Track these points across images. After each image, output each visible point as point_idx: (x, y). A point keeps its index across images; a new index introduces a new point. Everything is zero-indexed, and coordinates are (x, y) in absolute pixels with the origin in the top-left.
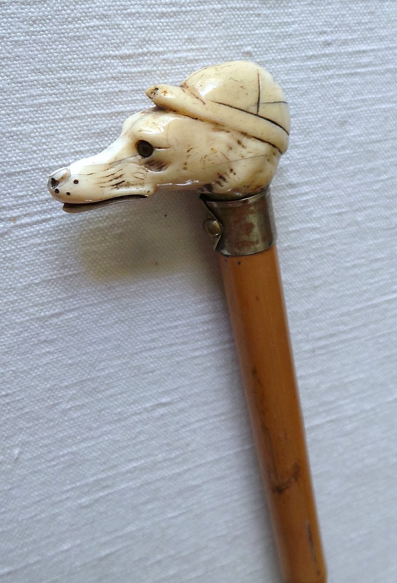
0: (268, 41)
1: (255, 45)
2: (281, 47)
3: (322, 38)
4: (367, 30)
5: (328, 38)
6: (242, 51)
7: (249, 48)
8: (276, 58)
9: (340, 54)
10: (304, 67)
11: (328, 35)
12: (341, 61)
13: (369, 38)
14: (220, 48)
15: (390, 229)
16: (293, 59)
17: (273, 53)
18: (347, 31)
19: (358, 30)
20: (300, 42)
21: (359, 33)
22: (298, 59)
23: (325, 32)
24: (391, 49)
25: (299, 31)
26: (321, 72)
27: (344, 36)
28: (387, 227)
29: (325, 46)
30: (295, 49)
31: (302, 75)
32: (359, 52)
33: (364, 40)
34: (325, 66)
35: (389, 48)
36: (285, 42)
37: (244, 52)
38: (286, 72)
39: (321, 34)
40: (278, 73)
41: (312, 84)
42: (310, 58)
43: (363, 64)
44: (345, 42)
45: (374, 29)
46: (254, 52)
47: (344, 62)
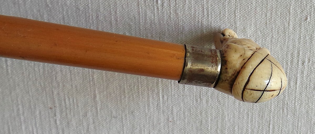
0: (310, 30)
1: (310, 23)
2: (306, 37)
3: (307, 60)
4: (307, 85)
5: (306, 63)
6: (308, 15)
7: (309, 19)
8: (302, 33)
9: (297, 70)
10: (294, 49)
11: (308, 63)
12: (294, 70)
13: (302, 86)
14: (311, 4)
15: (200, 95)
16: (299, 43)
17: (304, 32)
18: (307, 75)
19: (307, 81)
20: (307, 47)
21: (306, 81)
22: (299, 46)
23: (309, 62)
24: (295, 98)
25: (312, 47)
26: (290, 58)
27: (305, 73)
28: (202, 93)
29: (303, 61)
30: (304, 45)
31: (291, 47)
32: (297, 80)
33: (302, 83)
34: (293, 61)
35: (296, 97)
36: (309, 39)
37: (307, 17)
38: (294, 38)
39: (309, 59)
40: (294, 34)
41: (285, 53)
42: (299, 53)
43: (290, 82)
44: (302, 73)
45: (306, 90)
46: (307, 22)
47: (293, 72)
